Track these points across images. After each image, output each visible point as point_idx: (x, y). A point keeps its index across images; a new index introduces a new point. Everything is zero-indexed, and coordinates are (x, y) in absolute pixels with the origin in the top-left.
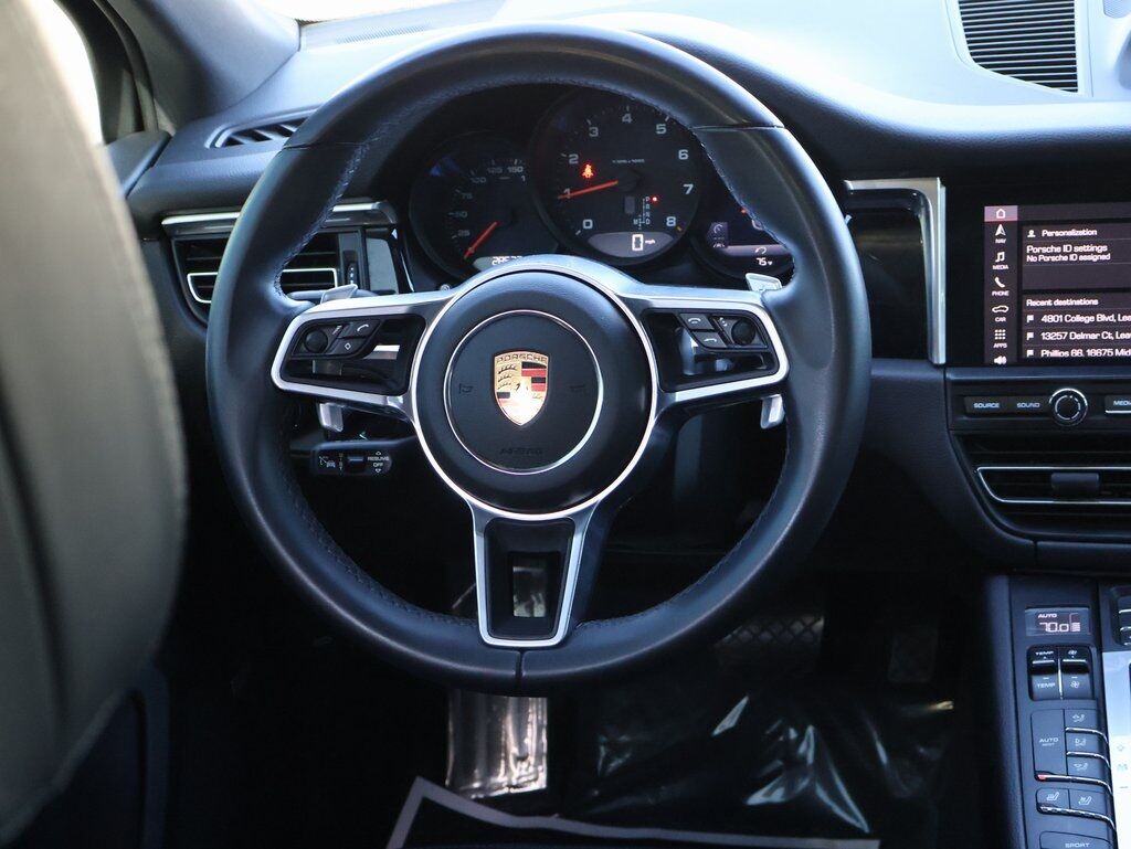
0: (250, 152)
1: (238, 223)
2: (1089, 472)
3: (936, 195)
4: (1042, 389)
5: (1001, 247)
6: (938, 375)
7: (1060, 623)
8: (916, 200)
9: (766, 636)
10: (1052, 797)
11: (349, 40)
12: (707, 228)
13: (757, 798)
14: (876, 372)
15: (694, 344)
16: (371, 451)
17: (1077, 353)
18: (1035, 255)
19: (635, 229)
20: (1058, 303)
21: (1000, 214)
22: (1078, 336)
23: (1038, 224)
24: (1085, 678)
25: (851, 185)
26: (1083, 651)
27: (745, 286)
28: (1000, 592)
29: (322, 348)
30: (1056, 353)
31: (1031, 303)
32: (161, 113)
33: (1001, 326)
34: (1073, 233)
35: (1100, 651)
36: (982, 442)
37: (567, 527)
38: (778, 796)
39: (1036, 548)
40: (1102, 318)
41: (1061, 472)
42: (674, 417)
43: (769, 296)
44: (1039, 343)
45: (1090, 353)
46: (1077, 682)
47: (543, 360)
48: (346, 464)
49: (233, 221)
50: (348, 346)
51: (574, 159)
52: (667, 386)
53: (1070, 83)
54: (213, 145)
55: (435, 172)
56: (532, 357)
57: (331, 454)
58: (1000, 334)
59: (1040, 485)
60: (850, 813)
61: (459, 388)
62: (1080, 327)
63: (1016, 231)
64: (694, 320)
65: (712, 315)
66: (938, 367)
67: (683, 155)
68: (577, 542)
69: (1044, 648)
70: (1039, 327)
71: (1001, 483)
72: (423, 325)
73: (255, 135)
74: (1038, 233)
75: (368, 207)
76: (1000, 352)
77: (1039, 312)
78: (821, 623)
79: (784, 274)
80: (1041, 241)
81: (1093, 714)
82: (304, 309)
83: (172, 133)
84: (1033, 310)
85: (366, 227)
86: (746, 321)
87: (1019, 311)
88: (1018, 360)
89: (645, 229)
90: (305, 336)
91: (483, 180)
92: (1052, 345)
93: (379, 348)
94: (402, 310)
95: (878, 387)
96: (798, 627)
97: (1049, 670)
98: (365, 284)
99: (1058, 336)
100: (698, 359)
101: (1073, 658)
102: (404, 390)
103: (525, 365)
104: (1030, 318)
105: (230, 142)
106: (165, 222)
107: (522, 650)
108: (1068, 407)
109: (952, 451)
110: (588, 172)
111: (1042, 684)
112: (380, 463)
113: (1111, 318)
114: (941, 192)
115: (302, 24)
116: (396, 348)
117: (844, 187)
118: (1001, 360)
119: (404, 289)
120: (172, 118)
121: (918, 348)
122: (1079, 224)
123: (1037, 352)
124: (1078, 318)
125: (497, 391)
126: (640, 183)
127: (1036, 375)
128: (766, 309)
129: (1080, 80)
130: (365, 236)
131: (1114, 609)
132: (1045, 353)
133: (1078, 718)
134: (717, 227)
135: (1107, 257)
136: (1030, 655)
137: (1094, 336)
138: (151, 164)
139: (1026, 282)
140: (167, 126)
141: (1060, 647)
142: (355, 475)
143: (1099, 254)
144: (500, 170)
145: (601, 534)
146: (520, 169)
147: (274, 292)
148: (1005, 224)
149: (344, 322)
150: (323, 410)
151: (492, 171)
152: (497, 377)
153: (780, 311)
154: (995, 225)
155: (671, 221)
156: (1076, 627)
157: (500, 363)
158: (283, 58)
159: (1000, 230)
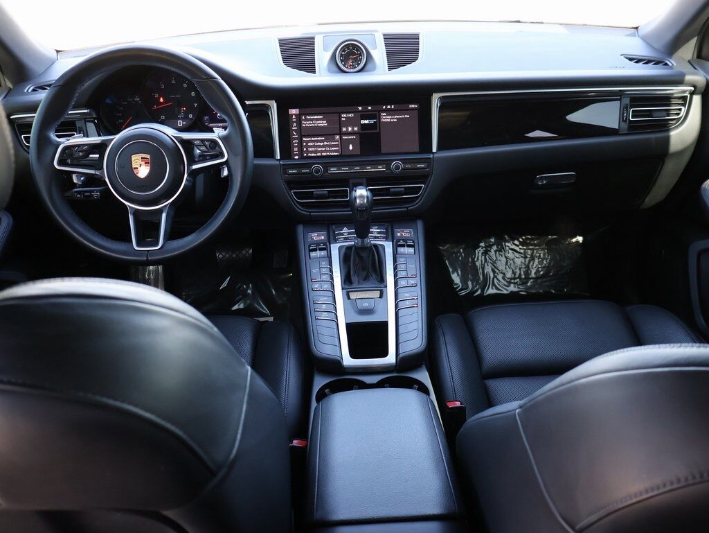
0: (41, 93)
1: (36, 117)
2: (325, 191)
3: (273, 105)
4: (308, 166)
5: (294, 122)
6: (278, 162)
7: (318, 236)
8: (267, 107)
9: (234, 256)
10: (316, 286)
11: (75, 57)
12: (203, 118)
13: (235, 307)
14: (255, 162)
15: (198, 151)
16: (93, 191)
17: (319, 154)
18: (305, 124)
19: (179, 119)
20: (313, 139)
21: (293, 111)
22: (319, 149)
23: (306, 115)
24: (325, 252)
25: (247, 103)
26: (325, 244)
27: (213, 132)
28: (300, 229)
29: (72, 155)
30: (313, 155)
31: (304, 139)
32: (7, 80)
33: (296, 147)
34: (315, 117)
35: (330, 244)
36: (292, 183)
37: (160, 211)
38: (242, 306)
39: (310, 215)
40: (326, 143)
41: (317, 192)
42: (193, 174)
43: (220, 134)
44: (308, 152)
45: (323, 154)
46: (323, 253)
47: (148, 156)
48: (84, 196)
49: (34, 117)
50: (81, 154)
51: (156, 96)
52: (190, 164)
53: (314, 71)
54: (27, 91)
55: (108, 101)
56: (144, 156)
57: (79, 192)
58: (296, 149)
59: (310, 195)
60: (264, 310)
61: (120, 166)
62: (320, 146)
63: (299, 116)
64: (197, 142)
65: (202, 140)
66: (278, 160)
67: (193, 94)
68: (164, 216)
69: (313, 244)
70: (308, 147)
71: (299, 195)
72: (106, 146)
73: (43, 88)
74: (305, 117)
75: (86, 111)
76: (296, 155)
77: (307, 142)
78: (251, 251)
79: (225, 128)
80: (306, 120)
81: (328, 262)
82: (65, 142)
83: (12, 88)
84: (305, 141)
85: (85, 118)
86: (213, 142)
87: (301, 142)
88: (302, 157)
89: (182, 119)
90: (65, 151)
91: (126, 103)
92: (312, 152)
93: (91, 156)
94: (99, 142)
95: (256, 166)
96: (244, 252)
97: (315, 250)
98: (86, 135)
99: (313, 149)
100: (200, 156)
101: (322, 246)
102: (102, 168)
103: (142, 158)
104: (305, 149)
105: (34, 90)
106: (11, 117)
107: (148, 251)
108: (317, 171)
109: (283, 186)
110: (161, 100)
111: (313, 254)
112: (96, 195)
113: (328, 143)
114: (275, 105)
115: (58, 51)
116: (98, 156)
117: (245, 103)
118: (296, 157)
119: (99, 135)
120: (12, 82)
121: (271, 155)
122: (317, 114)
123: (307, 155)
124: (319, 144)
125: (133, 167)
126: (180, 104)
127: (307, 162)
128: (220, 138)
129: (316, 71)
130: (85, 122)
131: (334, 232)
132: (310, 155)
133: (324, 263)
134: (206, 118)
135: (326, 125)
136: (309, 246)
137: (324, 149)
138: (5, 97)
139: (302, 133)
140: (10, 85)
141: (318, 243)
142: (88, 199)
143: (323, 123)
144: (131, 100)
145: (172, 213)
146: (138, 99)
147: (53, 136)
148: (296, 115)
149: (79, 146)
150: (74, 177)
151: (128, 100)
152: (133, 163)
153: (224, 139)
154: (292, 115)
155: (191, 116)
156: (323, 237)
157: (134, 157)
158: (52, 63)
159: (294, 117)
